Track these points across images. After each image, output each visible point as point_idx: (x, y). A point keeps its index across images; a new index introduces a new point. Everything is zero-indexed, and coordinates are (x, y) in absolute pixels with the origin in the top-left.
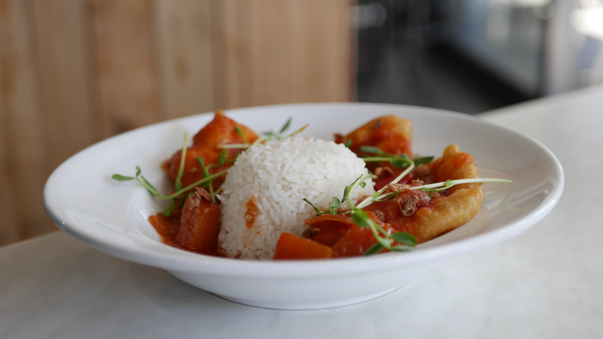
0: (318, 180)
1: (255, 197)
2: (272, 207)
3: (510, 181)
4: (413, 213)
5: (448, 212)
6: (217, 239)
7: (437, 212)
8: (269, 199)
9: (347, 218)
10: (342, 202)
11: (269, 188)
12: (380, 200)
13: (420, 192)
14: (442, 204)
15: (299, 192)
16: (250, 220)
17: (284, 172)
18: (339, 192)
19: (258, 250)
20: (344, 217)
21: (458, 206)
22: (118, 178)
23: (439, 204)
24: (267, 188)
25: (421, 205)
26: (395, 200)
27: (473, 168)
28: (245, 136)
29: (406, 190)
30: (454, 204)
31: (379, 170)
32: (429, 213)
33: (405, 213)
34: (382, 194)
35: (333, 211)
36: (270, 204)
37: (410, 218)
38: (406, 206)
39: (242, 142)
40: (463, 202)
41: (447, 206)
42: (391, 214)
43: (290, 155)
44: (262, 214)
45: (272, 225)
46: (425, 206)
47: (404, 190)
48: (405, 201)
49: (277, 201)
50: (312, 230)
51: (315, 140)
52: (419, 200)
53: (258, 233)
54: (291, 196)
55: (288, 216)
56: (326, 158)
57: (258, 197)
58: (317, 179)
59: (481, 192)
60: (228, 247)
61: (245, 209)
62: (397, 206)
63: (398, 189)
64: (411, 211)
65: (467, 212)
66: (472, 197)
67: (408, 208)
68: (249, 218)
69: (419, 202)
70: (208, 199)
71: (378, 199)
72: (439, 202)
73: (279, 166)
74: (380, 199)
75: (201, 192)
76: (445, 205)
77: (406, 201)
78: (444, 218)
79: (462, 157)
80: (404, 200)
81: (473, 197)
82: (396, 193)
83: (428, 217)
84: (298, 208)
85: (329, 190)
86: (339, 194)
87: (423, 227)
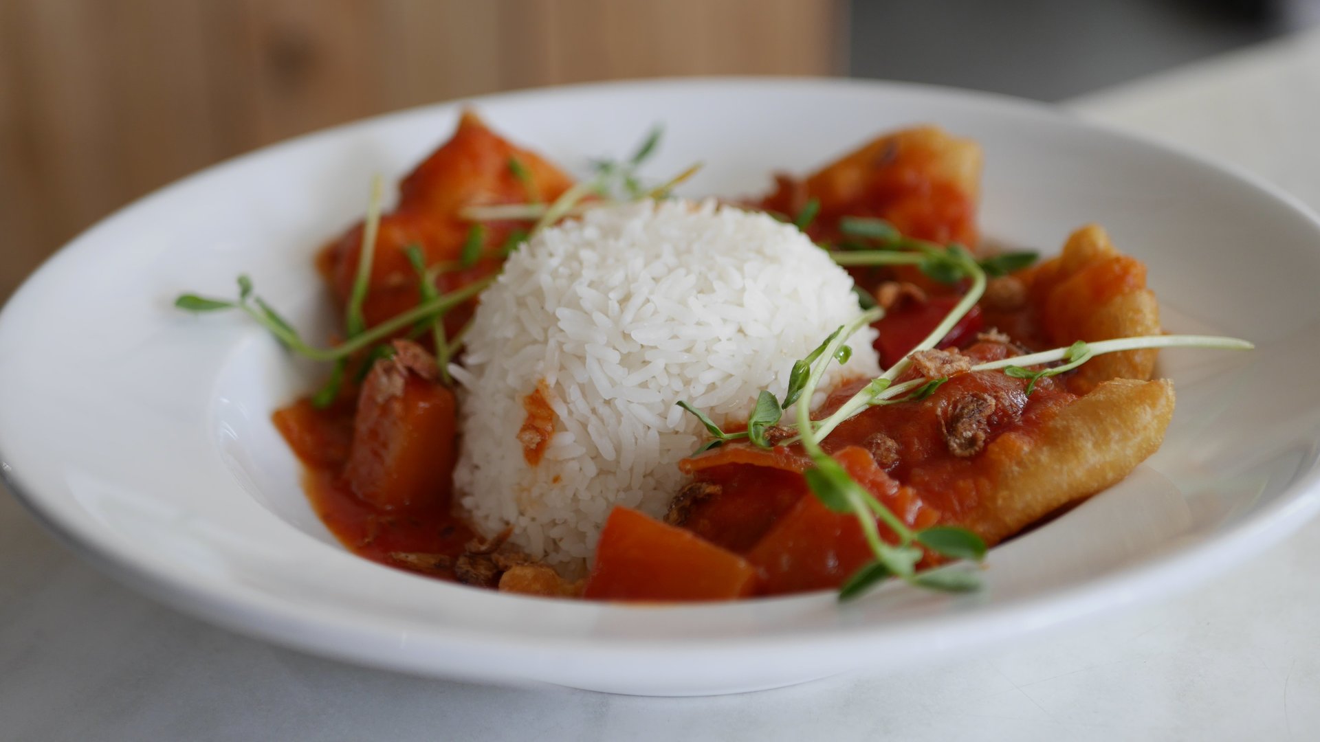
0: (720, 340)
1: (547, 383)
2: (594, 411)
3: (1247, 345)
4: (977, 449)
5: (1076, 451)
6: (448, 481)
7: (1045, 449)
8: (587, 390)
9: (797, 458)
10: (785, 406)
11: (585, 359)
12: (889, 402)
13: (1000, 382)
14: (1059, 423)
15: (667, 372)
16: (533, 446)
17: (628, 317)
18: (776, 374)
19: (554, 523)
20: (787, 457)
21: (1106, 433)
22: (192, 303)
23: (1051, 424)
24: (582, 358)
25: (1000, 424)
26: (929, 404)
27: (1146, 304)
28: (534, 182)
29: (959, 374)
30: (1094, 428)
31: (889, 292)
32: (1023, 453)
33: (955, 446)
34: (894, 383)
35: (757, 435)
36: (588, 403)
37: (969, 463)
38: (959, 425)
39: (525, 200)
40: (1117, 421)
41: (1074, 434)
42: (916, 445)
43: (646, 265)
44: (566, 430)
45: (592, 458)
46: (1011, 427)
47: (956, 372)
48: (958, 410)
49: (607, 399)
50: (699, 488)
51: (718, 209)
52: (996, 405)
53: (556, 479)
54: (644, 385)
55: (636, 439)
56: (744, 278)
57: (558, 383)
58: (718, 337)
59: (1170, 392)
60: (477, 507)
61: (520, 414)
62: (936, 423)
63: (939, 370)
64: (972, 441)
65: (1129, 452)
66: (1144, 409)
67: (965, 431)
68: (532, 439)
69: (995, 413)
70: (424, 374)
71: (883, 396)
72: (1053, 418)
73: (614, 296)
74: (889, 399)
75: (407, 354)
76: (1067, 429)
77: (961, 411)
78: (1065, 468)
79: (1117, 268)
80: (955, 407)
81: (1148, 409)
82: (931, 386)
83: (1020, 463)
84: (664, 416)
85: (750, 366)
86: (776, 379)
87: (1005, 493)
